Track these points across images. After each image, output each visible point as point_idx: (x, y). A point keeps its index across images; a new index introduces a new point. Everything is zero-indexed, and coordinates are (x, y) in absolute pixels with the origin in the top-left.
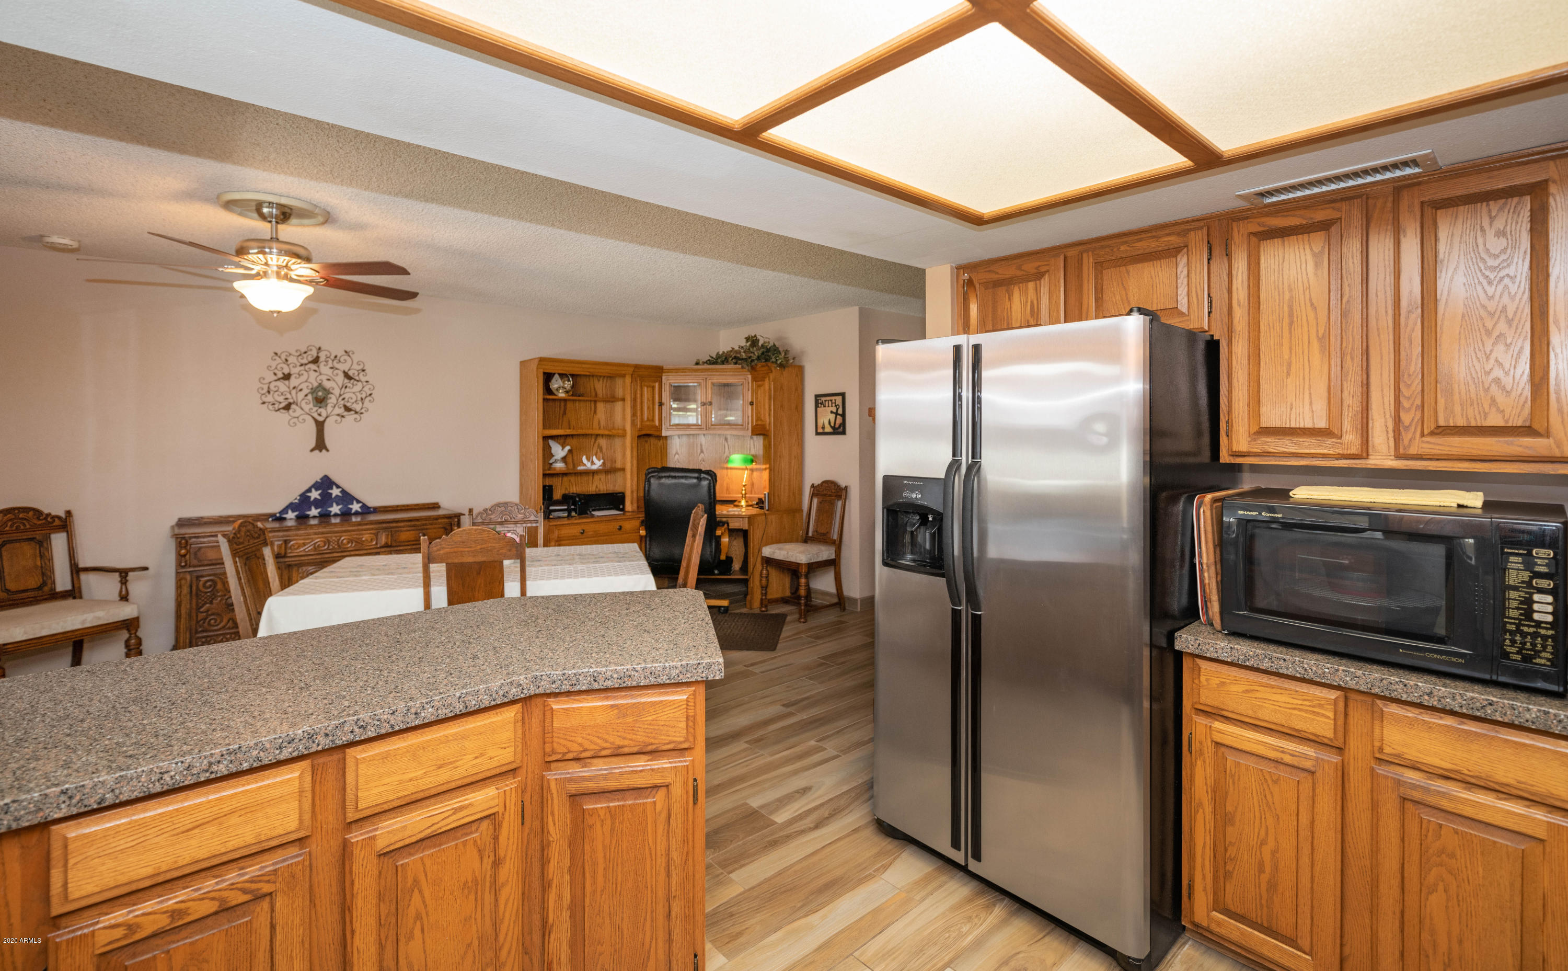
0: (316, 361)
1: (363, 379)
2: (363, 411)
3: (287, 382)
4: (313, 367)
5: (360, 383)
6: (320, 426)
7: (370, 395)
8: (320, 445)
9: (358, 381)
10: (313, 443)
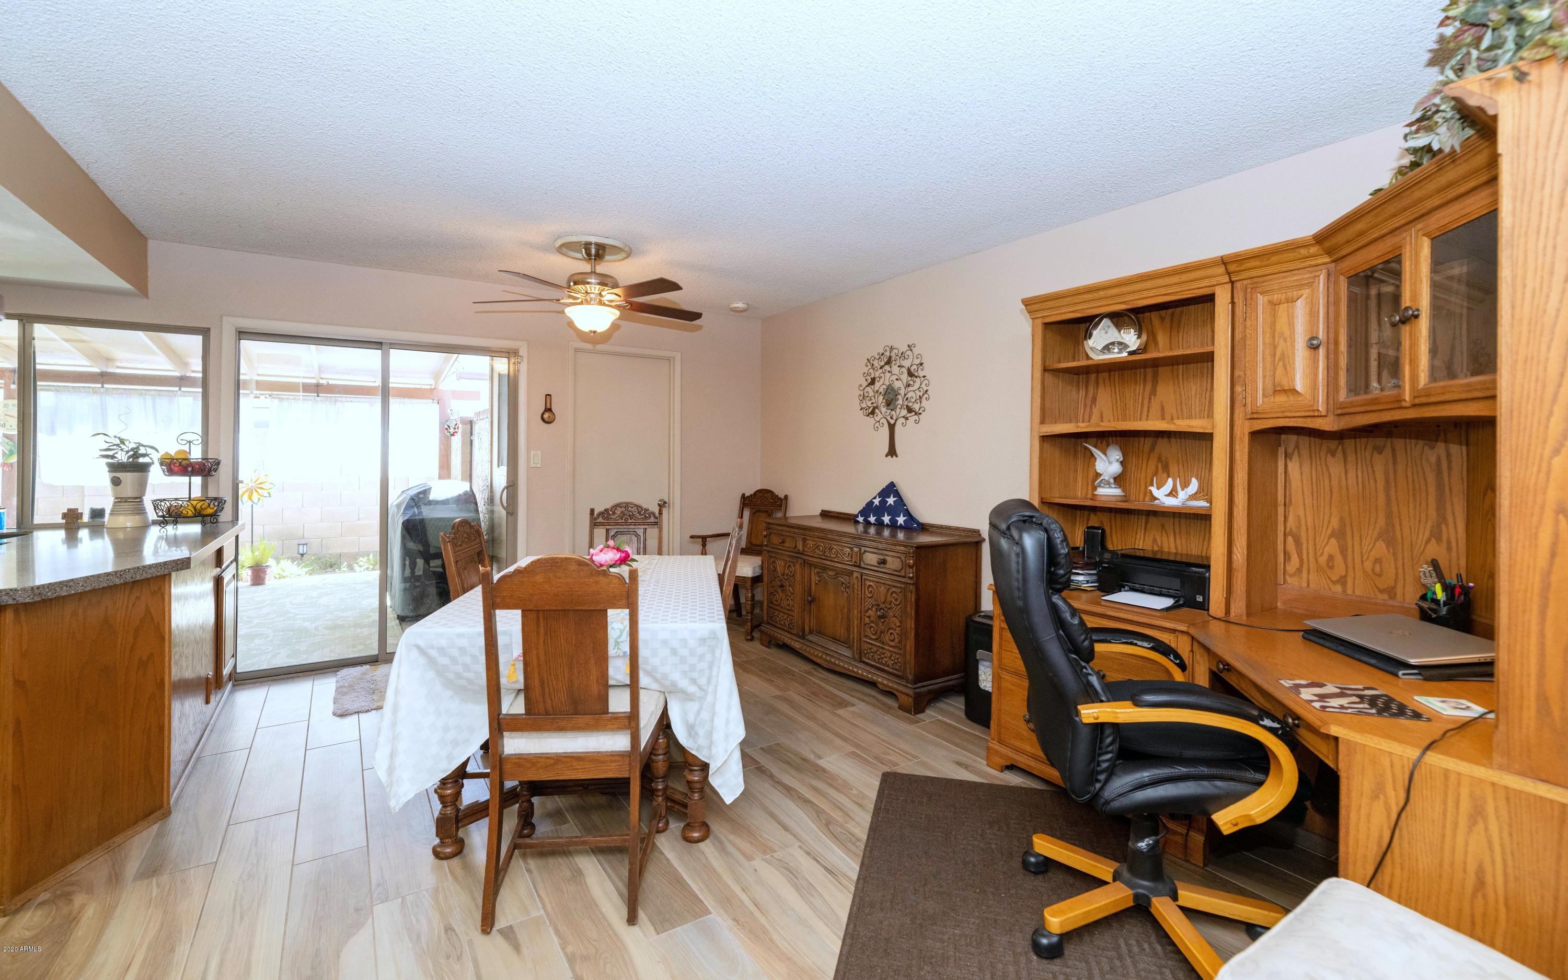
0: (889, 362)
1: (921, 374)
2: (921, 411)
3: (872, 386)
4: (887, 368)
5: (918, 379)
6: (892, 428)
7: (927, 391)
8: (892, 452)
9: (916, 377)
10: (887, 450)
